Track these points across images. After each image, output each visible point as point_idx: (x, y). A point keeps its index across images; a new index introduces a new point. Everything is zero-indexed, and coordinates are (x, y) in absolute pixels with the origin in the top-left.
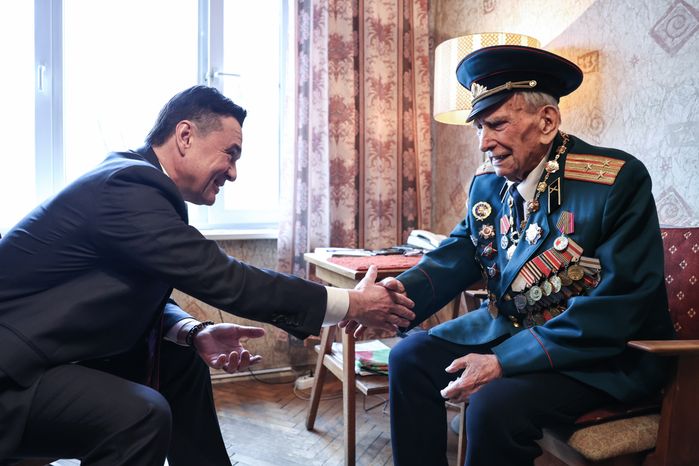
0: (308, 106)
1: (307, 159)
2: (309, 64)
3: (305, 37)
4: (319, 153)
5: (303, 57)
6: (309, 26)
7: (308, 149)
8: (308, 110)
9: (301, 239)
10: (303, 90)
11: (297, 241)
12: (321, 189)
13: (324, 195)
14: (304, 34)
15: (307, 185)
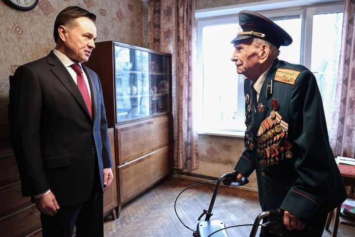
0: (347, 90)
1: (345, 113)
2: (349, 70)
3: (348, 57)
4: (353, 110)
5: (347, 66)
6: (350, 52)
7: (345, 109)
8: (347, 91)
9: (339, 148)
10: (345, 82)
11: (337, 149)
12: (352, 126)
13: (353, 129)
14: (347, 56)
15: (344, 125)
